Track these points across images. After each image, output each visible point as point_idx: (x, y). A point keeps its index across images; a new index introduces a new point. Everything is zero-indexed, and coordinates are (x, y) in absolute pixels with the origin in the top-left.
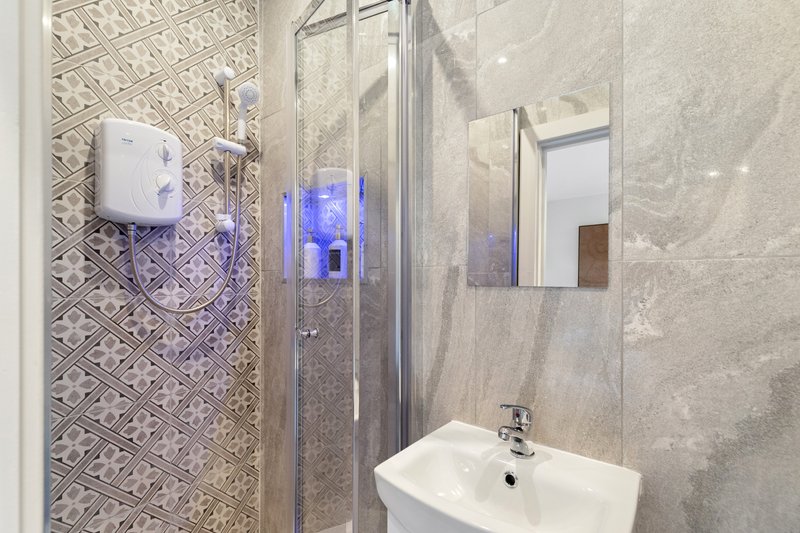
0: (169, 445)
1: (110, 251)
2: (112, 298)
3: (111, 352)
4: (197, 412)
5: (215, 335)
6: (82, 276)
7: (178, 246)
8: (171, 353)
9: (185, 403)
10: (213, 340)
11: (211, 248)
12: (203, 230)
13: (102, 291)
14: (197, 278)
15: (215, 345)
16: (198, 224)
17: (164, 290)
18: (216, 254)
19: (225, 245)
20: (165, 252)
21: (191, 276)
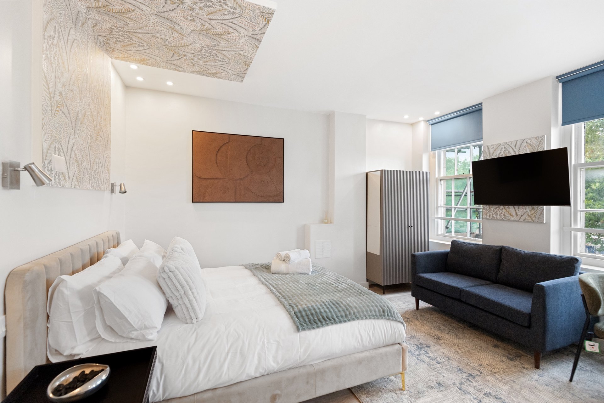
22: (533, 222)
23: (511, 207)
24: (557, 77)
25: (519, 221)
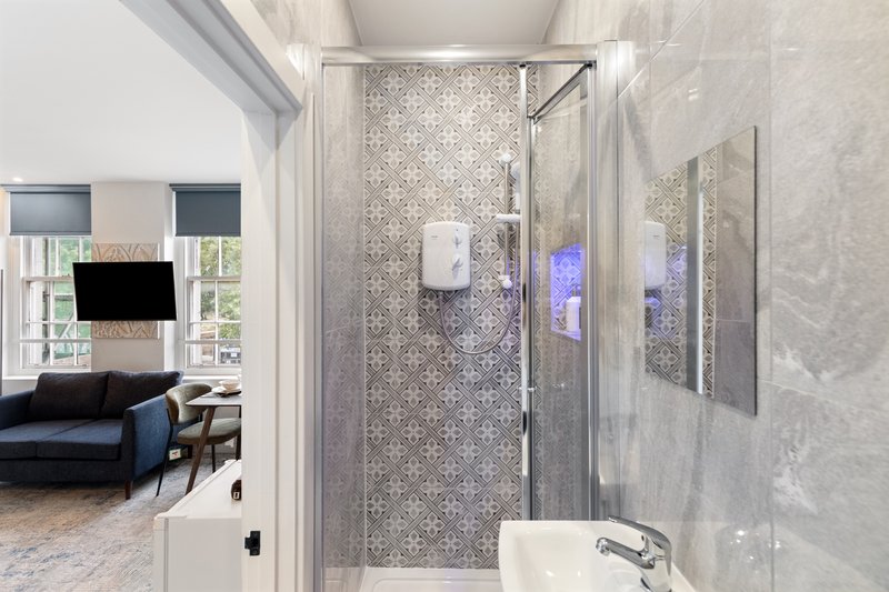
0: (468, 451)
1: (431, 309)
2: (432, 340)
3: (432, 377)
4: (488, 432)
5: (502, 373)
6: (417, 326)
7: (472, 303)
8: (469, 383)
9: (479, 423)
10: (499, 377)
11: (498, 303)
12: (491, 289)
13: (427, 336)
14: (487, 327)
15: (501, 381)
16: (486, 284)
17: (464, 336)
18: (501, 307)
19: (509, 299)
20: (464, 307)
21: (483, 325)
22: (148, 338)
23: (125, 322)
24: (171, 185)
25: (134, 338)
